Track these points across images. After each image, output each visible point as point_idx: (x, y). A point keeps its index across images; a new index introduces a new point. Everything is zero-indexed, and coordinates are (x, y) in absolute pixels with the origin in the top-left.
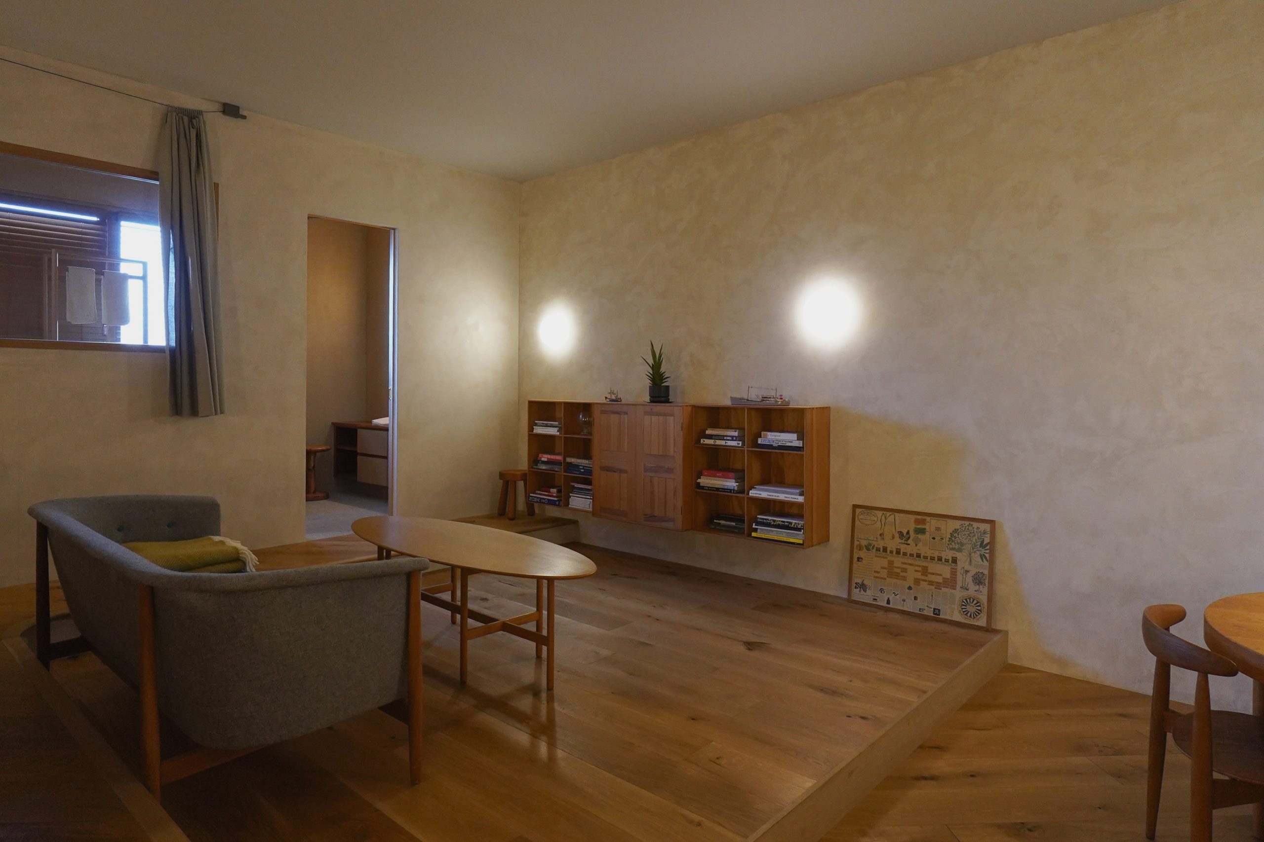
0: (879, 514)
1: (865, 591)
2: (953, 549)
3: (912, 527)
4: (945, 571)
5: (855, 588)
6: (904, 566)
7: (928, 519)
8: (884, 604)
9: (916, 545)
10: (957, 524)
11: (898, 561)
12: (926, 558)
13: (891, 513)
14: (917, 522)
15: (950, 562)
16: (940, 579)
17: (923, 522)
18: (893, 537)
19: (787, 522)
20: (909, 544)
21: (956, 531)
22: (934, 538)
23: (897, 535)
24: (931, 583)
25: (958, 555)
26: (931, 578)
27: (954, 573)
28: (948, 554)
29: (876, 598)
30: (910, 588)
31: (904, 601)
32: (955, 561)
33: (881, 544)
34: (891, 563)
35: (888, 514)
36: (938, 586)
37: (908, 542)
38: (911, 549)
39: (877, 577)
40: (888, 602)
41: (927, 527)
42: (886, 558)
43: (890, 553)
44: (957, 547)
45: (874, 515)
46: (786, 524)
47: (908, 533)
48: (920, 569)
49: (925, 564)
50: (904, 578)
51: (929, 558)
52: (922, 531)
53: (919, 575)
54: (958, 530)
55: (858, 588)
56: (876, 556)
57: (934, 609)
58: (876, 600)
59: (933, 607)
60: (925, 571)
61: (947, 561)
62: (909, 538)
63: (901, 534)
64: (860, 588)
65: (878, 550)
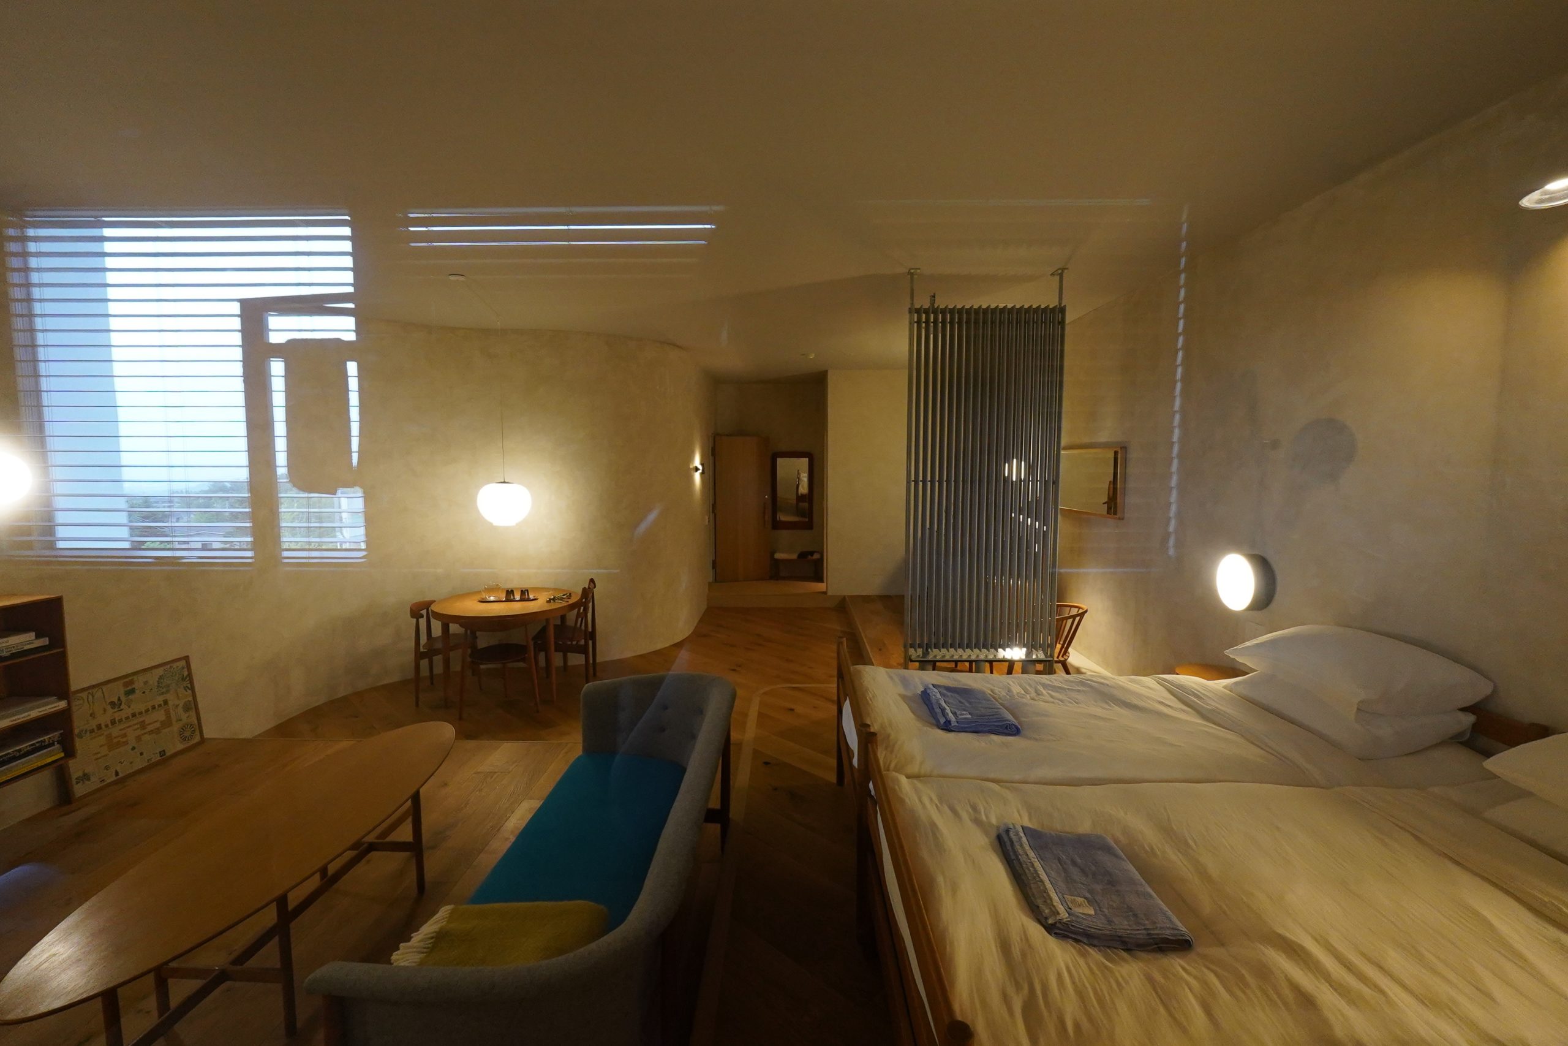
0: (84, 695)
1: (89, 779)
2: (163, 693)
3: (122, 690)
4: (160, 715)
5: (77, 784)
6: (123, 732)
7: (135, 678)
8: (114, 778)
9: (129, 707)
10: (160, 671)
11: (115, 731)
12: (141, 713)
13: (97, 689)
14: (126, 685)
15: (163, 705)
16: (158, 725)
17: (132, 682)
18: (105, 710)
19: (37, 743)
20: (122, 710)
21: (161, 677)
22: (144, 693)
23: (109, 707)
24: (151, 732)
25: (168, 696)
26: (150, 728)
27: (167, 712)
28: (160, 700)
29: (103, 779)
30: (134, 748)
31: (131, 763)
32: (166, 702)
33: (93, 724)
34: (109, 737)
35: (95, 690)
36: (157, 731)
37: (122, 708)
38: (127, 712)
39: (97, 759)
40: (117, 774)
41: (135, 686)
42: (103, 734)
43: (106, 727)
44: (164, 690)
45: (78, 699)
46: (37, 745)
47: (119, 699)
48: (138, 726)
49: (141, 719)
50: (126, 743)
51: (144, 712)
52: (133, 691)
53: (139, 732)
54: (162, 675)
55: (79, 782)
56: (91, 739)
57: (160, 753)
58: (103, 780)
59: (158, 752)
60: (143, 726)
61: (160, 706)
62: (121, 704)
63: (113, 704)
64: (82, 780)
65: (92, 731)
